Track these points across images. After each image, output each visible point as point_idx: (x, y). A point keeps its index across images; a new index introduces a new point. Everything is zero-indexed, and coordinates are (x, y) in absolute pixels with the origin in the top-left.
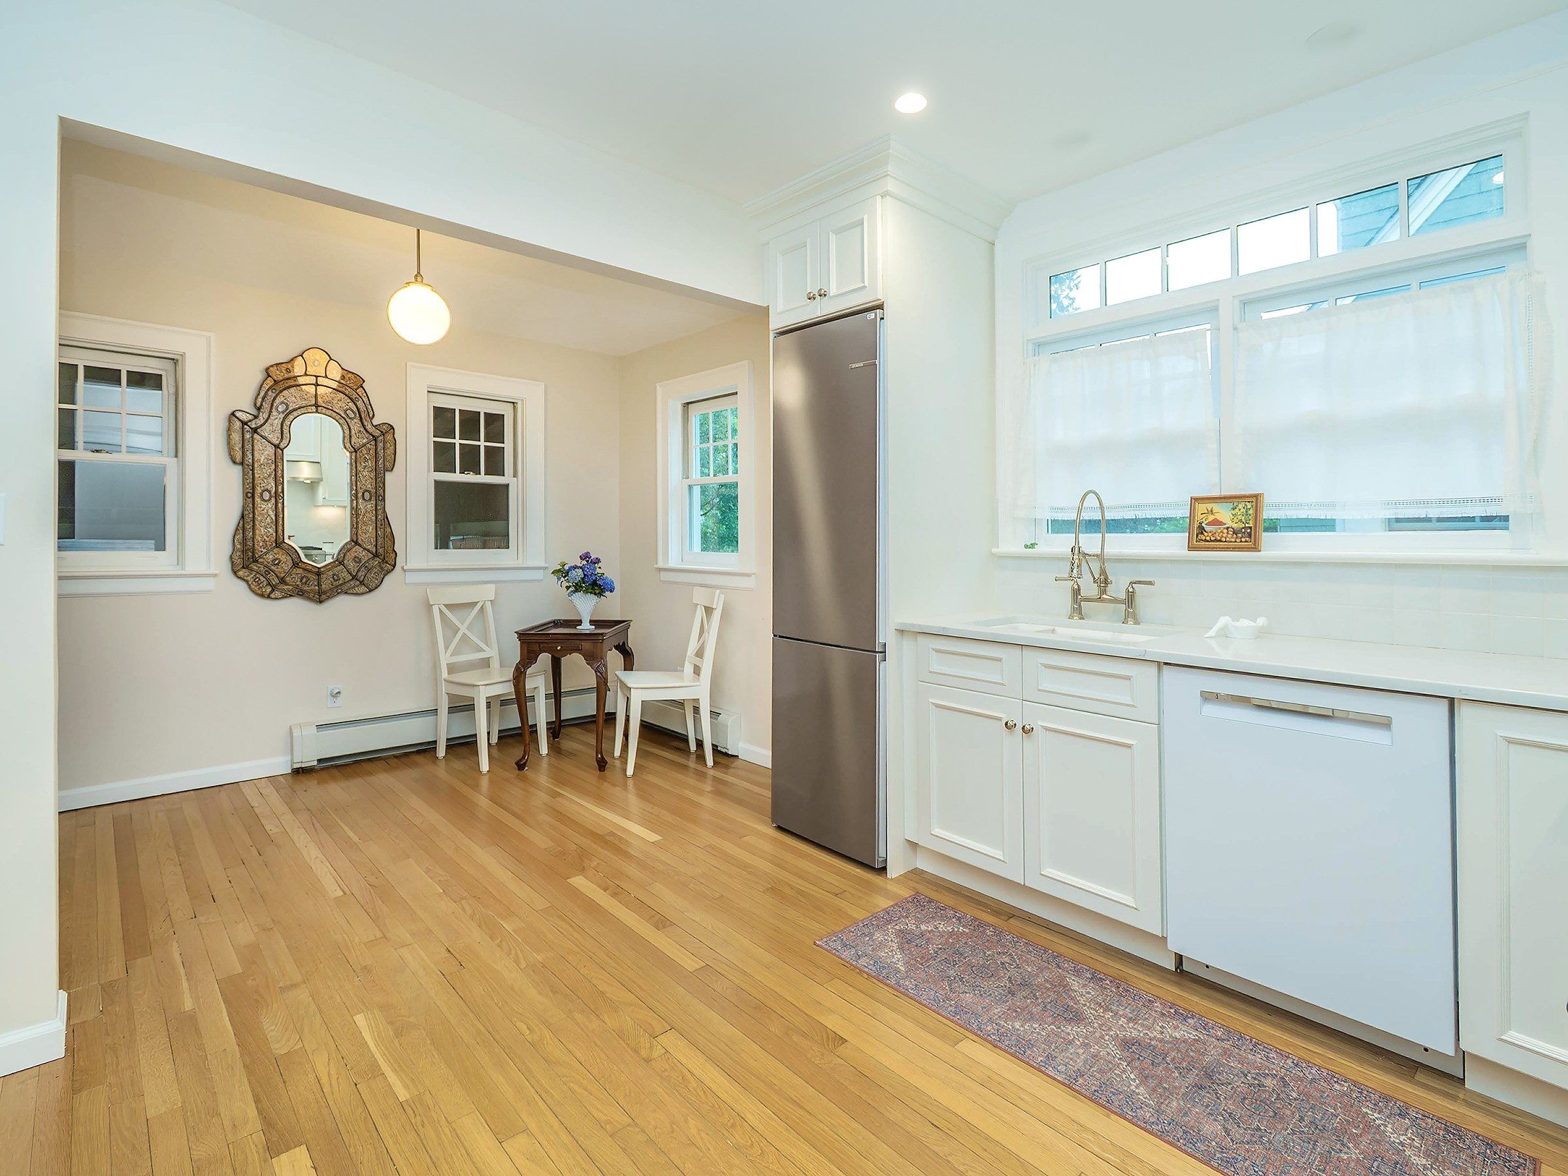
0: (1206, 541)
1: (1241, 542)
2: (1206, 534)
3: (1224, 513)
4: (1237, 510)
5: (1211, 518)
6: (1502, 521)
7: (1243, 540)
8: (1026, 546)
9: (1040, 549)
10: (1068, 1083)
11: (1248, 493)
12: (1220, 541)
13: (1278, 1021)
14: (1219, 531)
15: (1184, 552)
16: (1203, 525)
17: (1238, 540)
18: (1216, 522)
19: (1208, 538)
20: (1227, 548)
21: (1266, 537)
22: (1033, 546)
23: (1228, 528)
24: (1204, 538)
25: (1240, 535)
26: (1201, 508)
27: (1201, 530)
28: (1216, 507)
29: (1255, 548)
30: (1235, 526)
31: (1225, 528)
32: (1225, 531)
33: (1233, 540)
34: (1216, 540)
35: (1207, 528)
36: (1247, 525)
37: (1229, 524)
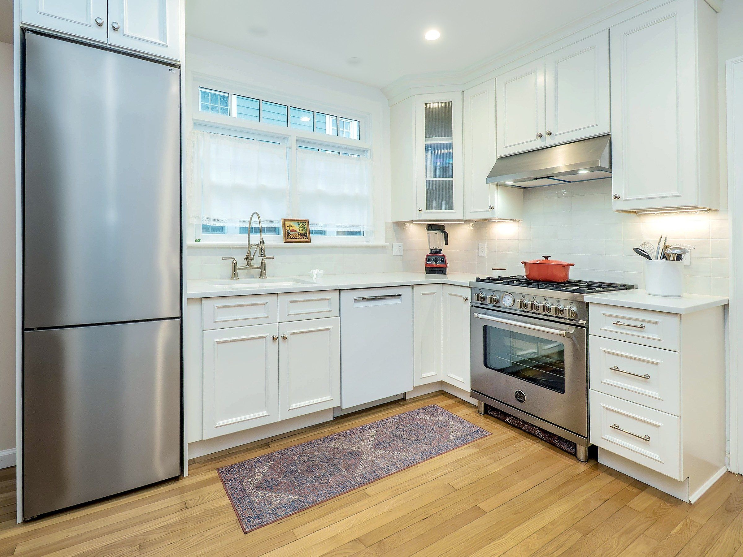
0: (291, 238)
1: (304, 239)
2: (290, 235)
3: (295, 226)
4: (300, 226)
5: (291, 228)
6: (359, 233)
7: (304, 238)
8: (196, 241)
9: (202, 243)
10: (398, 470)
11: (304, 219)
12: (296, 238)
13: (368, 413)
14: (295, 234)
15: (282, 243)
16: (289, 231)
17: (303, 238)
18: (293, 230)
19: (291, 237)
20: (300, 241)
21: (312, 237)
22: (199, 241)
23: (298, 233)
24: (290, 237)
25: (303, 236)
26: (287, 224)
27: (289, 234)
28: (293, 224)
29: (310, 242)
30: (301, 232)
31: (297, 233)
32: (297, 234)
33: (301, 238)
34: (294, 238)
35: (291, 233)
36: (305, 232)
37: (299, 231)
